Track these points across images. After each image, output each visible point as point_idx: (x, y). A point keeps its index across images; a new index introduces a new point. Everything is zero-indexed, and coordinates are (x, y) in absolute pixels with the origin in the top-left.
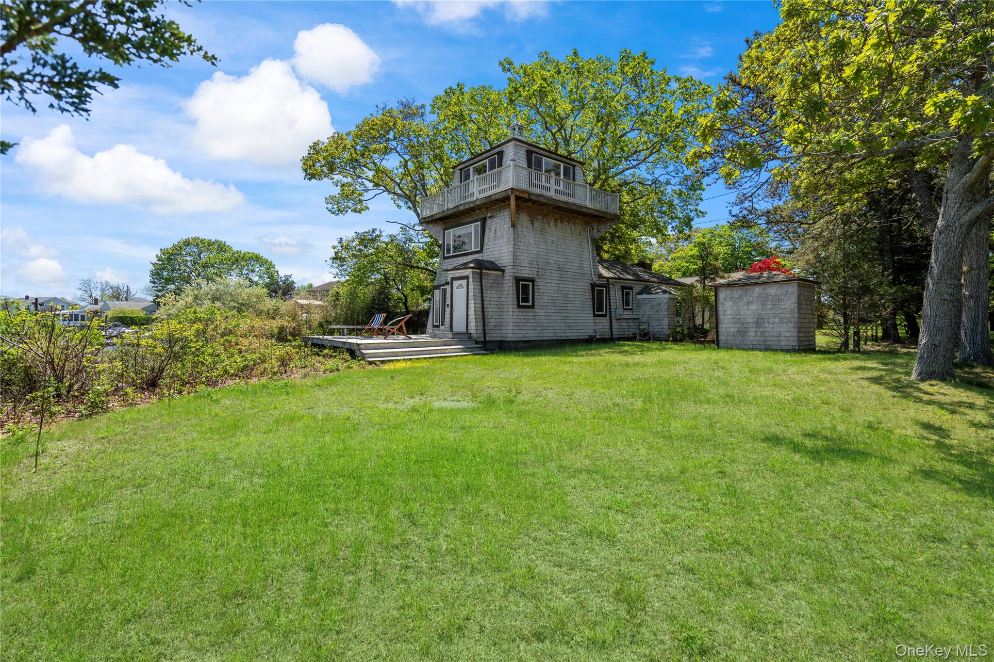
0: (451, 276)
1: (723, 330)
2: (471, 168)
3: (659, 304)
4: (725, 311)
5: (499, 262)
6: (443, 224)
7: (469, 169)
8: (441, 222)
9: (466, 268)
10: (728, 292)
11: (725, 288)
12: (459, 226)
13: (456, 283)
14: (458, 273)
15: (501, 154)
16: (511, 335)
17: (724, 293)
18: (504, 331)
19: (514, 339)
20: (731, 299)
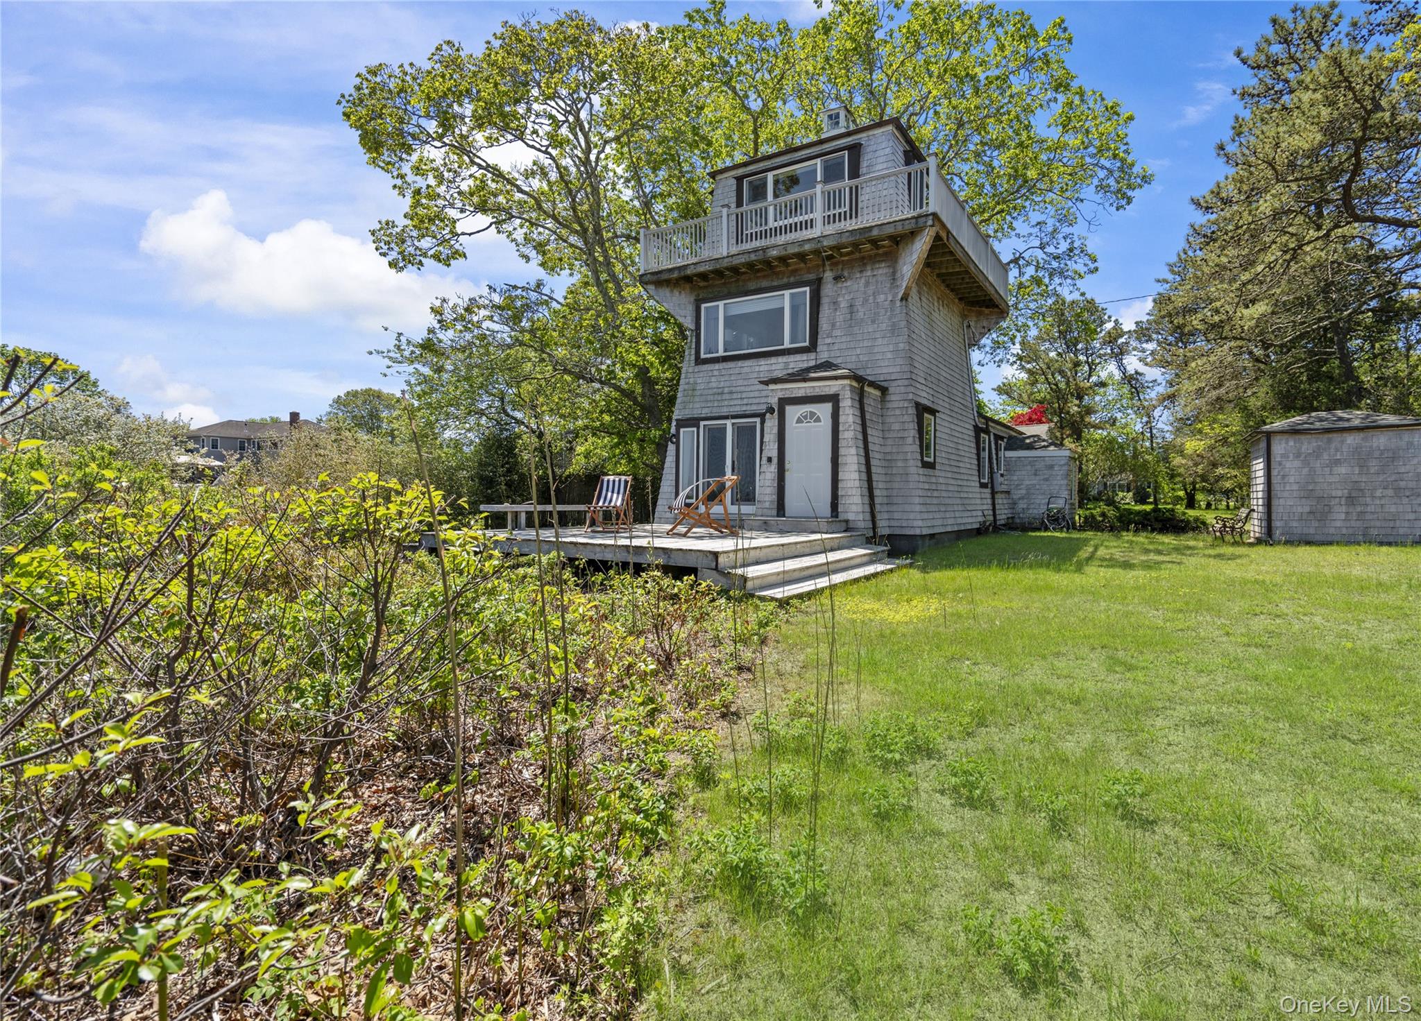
0: (780, 395)
1: (1281, 510)
2: (770, 177)
3: (1051, 467)
4: (1284, 477)
5: (868, 372)
6: (692, 289)
7: (766, 178)
8: (688, 286)
9: (805, 380)
10: (1291, 443)
11: (1286, 436)
12: (746, 294)
13: (793, 412)
14: (799, 389)
15: (855, 150)
16: (920, 523)
17: (1283, 445)
18: (896, 516)
19: (925, 532)
20: (1298, 456)
